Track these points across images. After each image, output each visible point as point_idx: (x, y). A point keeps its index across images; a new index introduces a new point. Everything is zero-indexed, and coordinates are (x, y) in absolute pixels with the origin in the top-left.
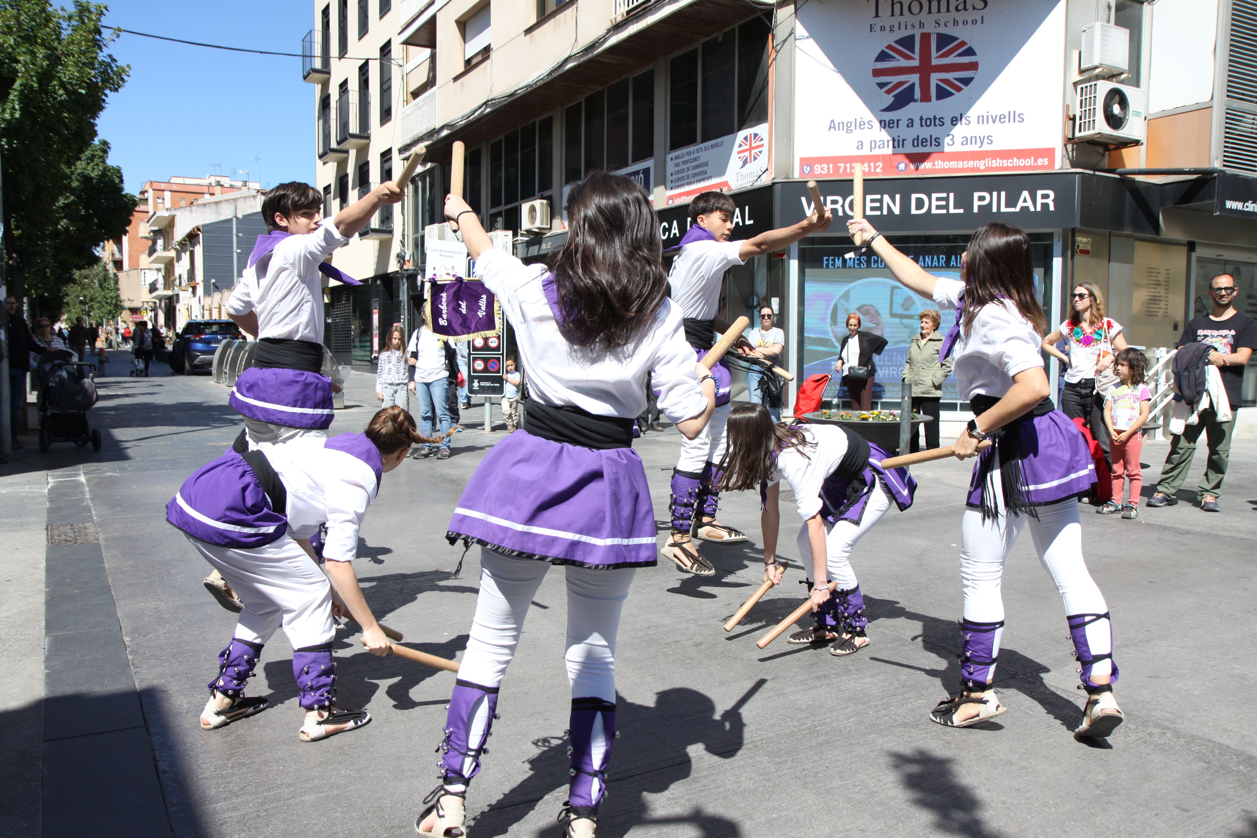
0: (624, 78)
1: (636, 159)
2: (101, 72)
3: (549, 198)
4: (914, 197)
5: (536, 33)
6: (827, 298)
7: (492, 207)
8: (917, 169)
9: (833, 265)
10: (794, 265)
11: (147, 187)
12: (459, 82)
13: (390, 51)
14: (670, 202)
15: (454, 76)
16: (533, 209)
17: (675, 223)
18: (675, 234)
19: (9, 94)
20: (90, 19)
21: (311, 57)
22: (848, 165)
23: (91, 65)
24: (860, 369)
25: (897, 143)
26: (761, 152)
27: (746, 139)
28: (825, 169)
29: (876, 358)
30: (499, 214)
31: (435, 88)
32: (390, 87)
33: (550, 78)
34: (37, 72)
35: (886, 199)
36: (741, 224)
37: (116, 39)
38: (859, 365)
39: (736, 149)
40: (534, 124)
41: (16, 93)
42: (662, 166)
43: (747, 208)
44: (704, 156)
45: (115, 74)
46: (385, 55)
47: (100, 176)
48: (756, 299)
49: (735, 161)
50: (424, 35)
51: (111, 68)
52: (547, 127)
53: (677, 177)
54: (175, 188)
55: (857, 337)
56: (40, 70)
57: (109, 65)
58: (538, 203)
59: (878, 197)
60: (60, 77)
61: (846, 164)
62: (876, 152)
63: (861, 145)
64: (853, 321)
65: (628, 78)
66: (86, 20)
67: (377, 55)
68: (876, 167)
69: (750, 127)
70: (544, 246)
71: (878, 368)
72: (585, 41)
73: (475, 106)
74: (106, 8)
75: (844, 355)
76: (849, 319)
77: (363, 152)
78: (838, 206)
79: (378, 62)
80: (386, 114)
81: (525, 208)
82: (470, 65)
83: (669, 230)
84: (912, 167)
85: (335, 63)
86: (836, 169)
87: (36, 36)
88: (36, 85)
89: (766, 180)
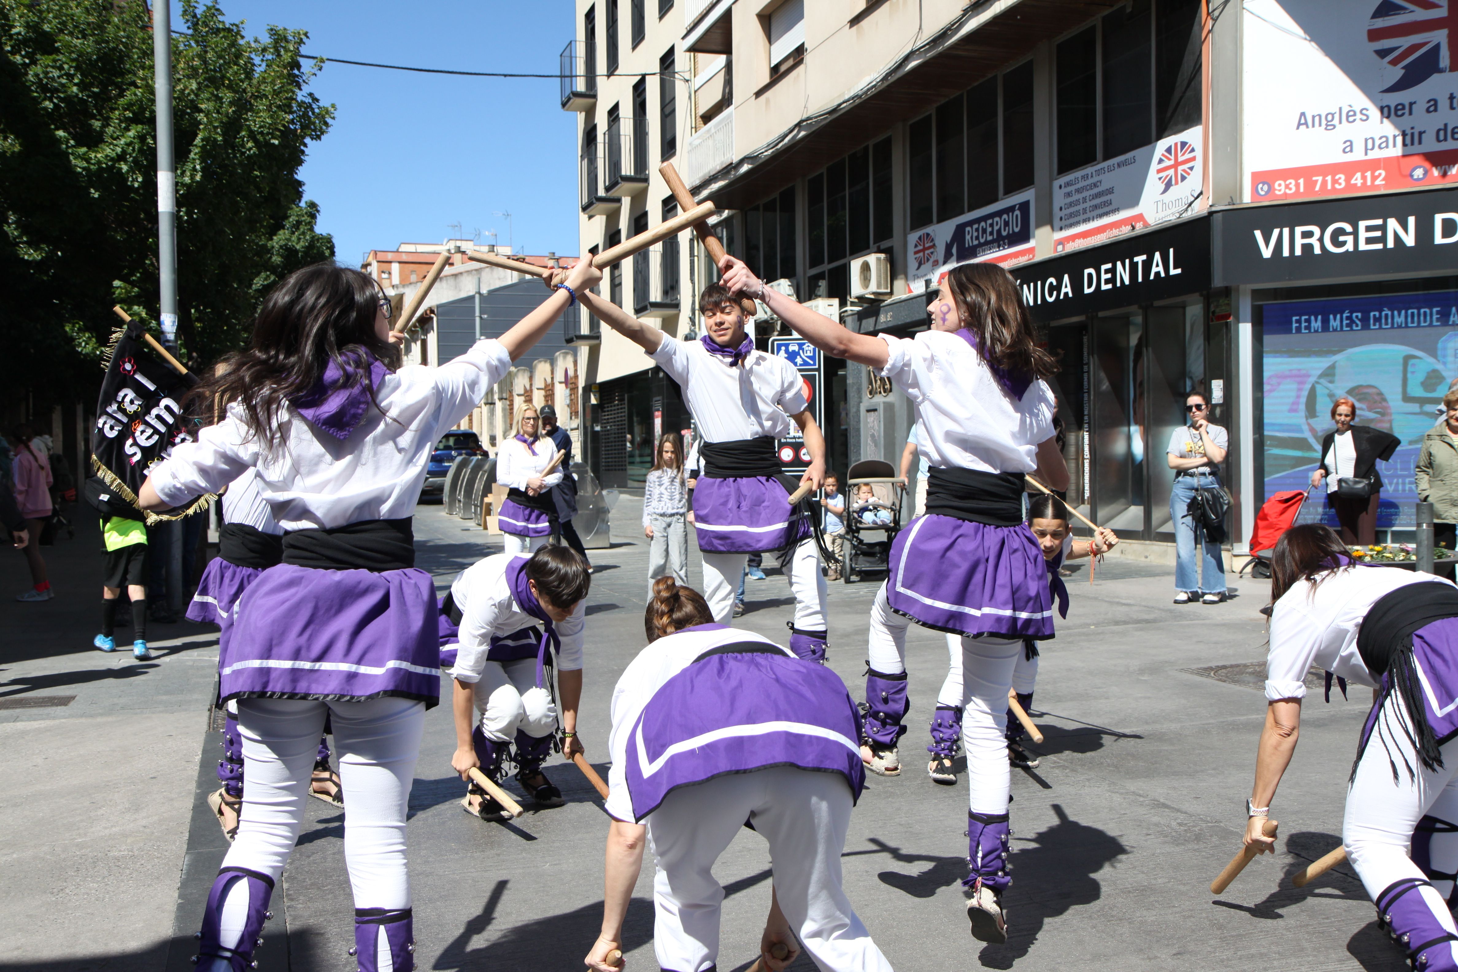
0: (990, 76)
1: (1010, 190)
2: (300, 117)
3: (889, 252)
4: (1439, 218)
5: (865, 23)
6: (1300, 377)
7: (812, 265)
8: (1444, 175)
9: (1308, 328)
10: (1245, 331)
11: (371, 259)
12: (763, 98)
13: (673, 61)
14: (1060, 248)
15: (756, 90)
16: (866, 267)
17: (1066, 277)
18: (1066, 294)
19: (190, 151)
20: (287, 50)
21: (571, 76)
22: (1329, 178)
23: (287, 108)
24: (1356, 483)
25: (1410, 138)
26: (1191, 168)
27: (1169, 150)
28: (1292, 186)
29: (1381, 465)
30: (820, 276)
31: (731, 109)
32: (674, 111)
33: (886, 84)
34: (222, 122)
35: (1393, 224)
36: (1163, 275)
37: (318, 73)
38: (1355, 476)
39: (1154, 166)
40: (866, 148)
41: (197, 151)
42: (1046, 198)
43: (1171, 250)
44: (1107, 180)
45: (316, 117)
46: (667, 68)
47: (306, 247)
48: (1188, 383)
49: (1153, 183)
50: (717, 37)
51: (313, 110)
52: (884, 151)
53: (1068, 211)
54: (404, 258)
55: (1349, 434)
56: (225, 120)
57: (310, 106)
58: (872, 259)
59: (1379, 222)
60: (249, 126)
61: (1325, 176)
62: (1376, 154)
63: (1349, 146)
64: (1343, 409)
65: (995, 77)
66: (282, 52)
67: (656, 68)
68: (1374, 178)
69: (1175, 133)
70: (882, 318)
71: (1385, 481)
72: (932, 28)
73: (785, 129)
74: (306, 34)
75: (1329, 460)
76: (1337, 405)
77: (639, 199)
78: (1314, 241)
79: (657, 78)
80: (669, 147)
81: (856, 265)
82: (777, 74)
83: (1058, 288)
84: (1436, 172)
85: (602, 83)
86: (1310, 185)
87: (223, 77)
88: (220, 138)
89: (1200, 209)
